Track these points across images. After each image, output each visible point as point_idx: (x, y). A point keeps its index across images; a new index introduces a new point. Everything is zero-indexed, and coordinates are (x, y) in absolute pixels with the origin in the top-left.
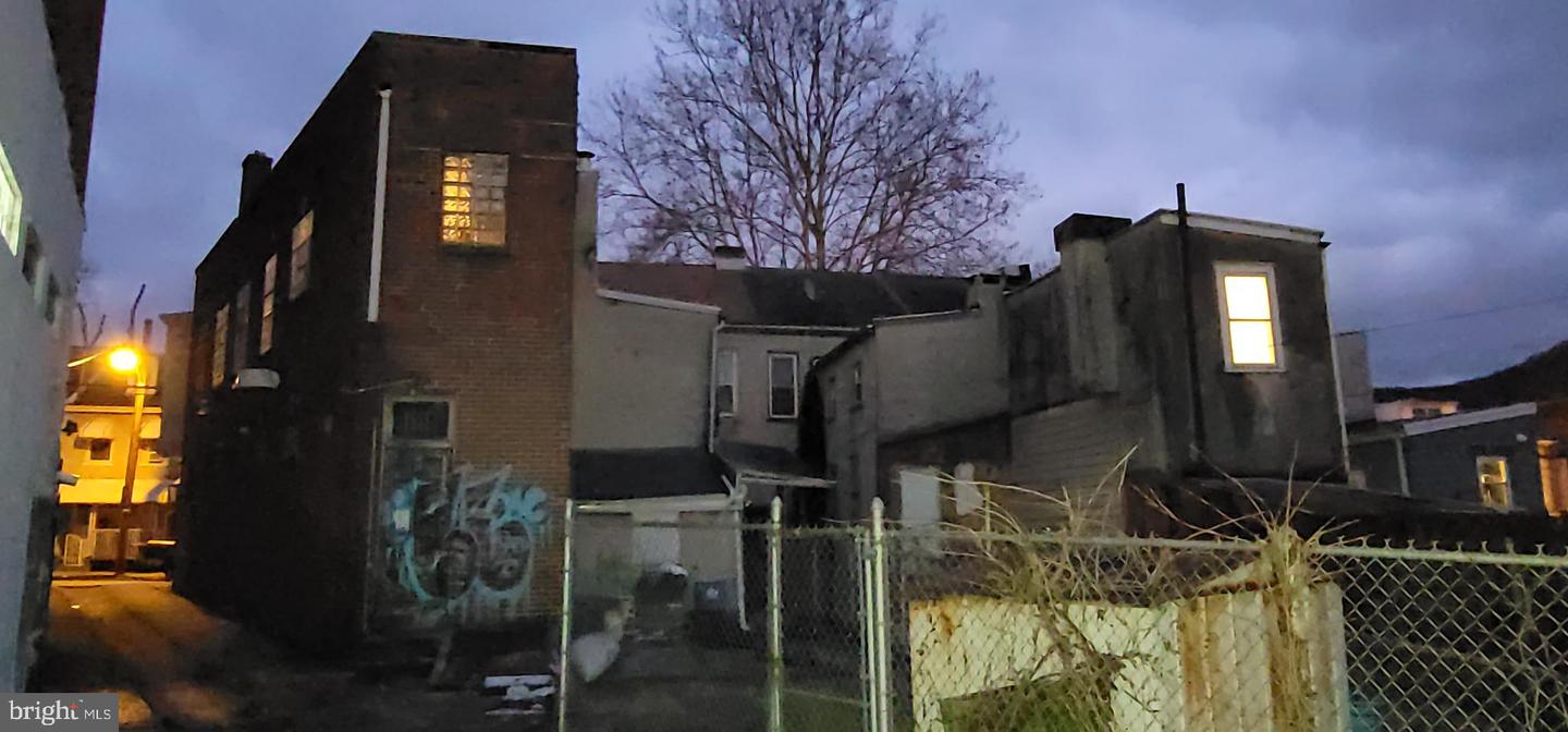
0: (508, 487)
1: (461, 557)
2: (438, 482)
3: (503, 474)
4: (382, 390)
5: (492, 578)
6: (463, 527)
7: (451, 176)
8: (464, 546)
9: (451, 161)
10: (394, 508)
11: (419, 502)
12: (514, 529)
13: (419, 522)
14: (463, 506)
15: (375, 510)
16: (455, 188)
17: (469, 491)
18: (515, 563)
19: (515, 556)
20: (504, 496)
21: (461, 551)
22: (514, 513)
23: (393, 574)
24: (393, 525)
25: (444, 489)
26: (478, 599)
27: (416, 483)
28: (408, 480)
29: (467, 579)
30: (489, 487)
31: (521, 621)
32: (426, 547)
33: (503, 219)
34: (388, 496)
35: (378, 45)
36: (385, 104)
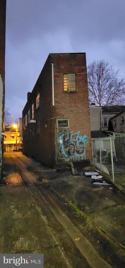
0: (80, 135)
1: (72, 148)
2: (67, 135)
3: (79, 133)
4: (56, 118)
5: (78, 152)
6: (72, 143)
7: (65, 79)
8: (73, 146)
9: (65, 76)
10: (59, 139)
11: (64, 138)
12: (81, 143)
13: (64, 142)
14: (72, 139)
15: (56, 140)
16: (66, 81)
17: (73, 136)
18: (82, 149)
19: (82, 148)
20: (79, 137)
22: (81, 140)
23: (60, 151)
24: (60, 143)
25: (68, 136)
26: (76, 156)
27: (63, 135)
29: (74, 152)
30: (77, 135)
31: (84, 160)
32: (66, 147)
33: (75, 85)
34: (59, 138)
35: (50, 56)
36: (53, 66)
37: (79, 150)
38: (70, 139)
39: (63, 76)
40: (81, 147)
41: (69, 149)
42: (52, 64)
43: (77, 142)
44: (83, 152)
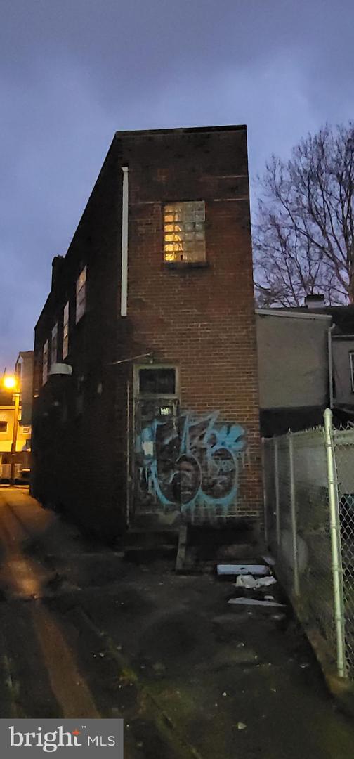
0: (218, 425)
1: (188, 474)
2: (170, 423)
3: (214, 416)
4: (132, 361)
5: (210, 489)
6: (189, 454)
7: (168, 218)
8: (191, 467)
9: (168, 209)
10: (142, 441)
11: (158, 437)
12: (223, 455)
13: (159, 449)
14: (188, 439)
15: (131, 442)
16: (171, 226)
17: (192, 428)
18: (225, 478)
19: (224, 474)
20: (216, 432)
21: (188, 471)
22: (223, 444)
23: (145, 485)
24: (143, 452)
25: (175, 428)
26: (201, 503)
27: (156, 423)
28: (151, 422)
29: (194, 489)
30: (205, 426)
31: (231, 521)
32: (165, 468)
33: (204, 244)
34: (139, 433)
35: (119, 140)
36: (126, 176)
37: (215, 482)
38: (180, 440)
39: (163, 209)
40: (221, 470)
41: (178, 478)
42: (125, 169)
43: (205, 449)
44: (228, 488)
